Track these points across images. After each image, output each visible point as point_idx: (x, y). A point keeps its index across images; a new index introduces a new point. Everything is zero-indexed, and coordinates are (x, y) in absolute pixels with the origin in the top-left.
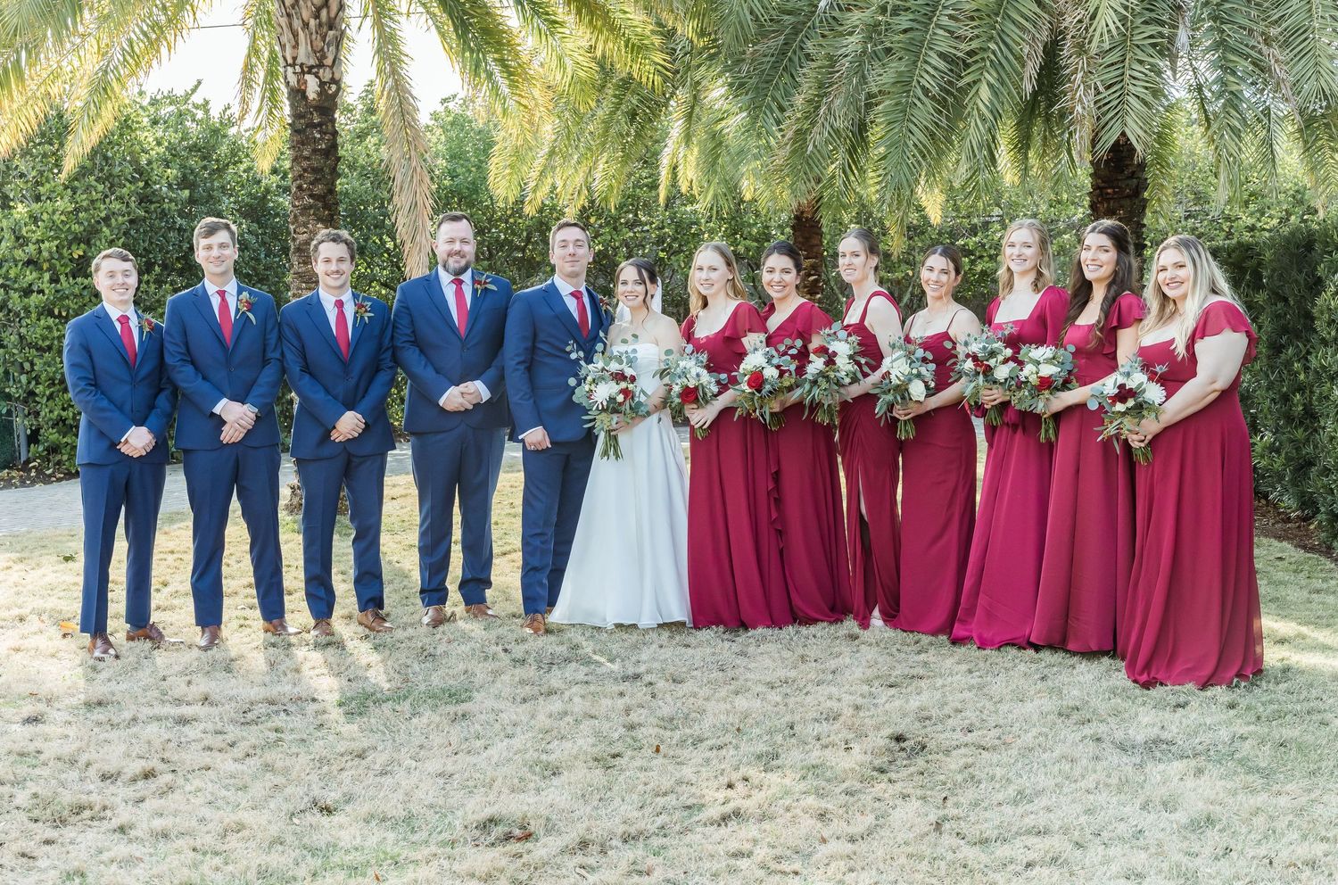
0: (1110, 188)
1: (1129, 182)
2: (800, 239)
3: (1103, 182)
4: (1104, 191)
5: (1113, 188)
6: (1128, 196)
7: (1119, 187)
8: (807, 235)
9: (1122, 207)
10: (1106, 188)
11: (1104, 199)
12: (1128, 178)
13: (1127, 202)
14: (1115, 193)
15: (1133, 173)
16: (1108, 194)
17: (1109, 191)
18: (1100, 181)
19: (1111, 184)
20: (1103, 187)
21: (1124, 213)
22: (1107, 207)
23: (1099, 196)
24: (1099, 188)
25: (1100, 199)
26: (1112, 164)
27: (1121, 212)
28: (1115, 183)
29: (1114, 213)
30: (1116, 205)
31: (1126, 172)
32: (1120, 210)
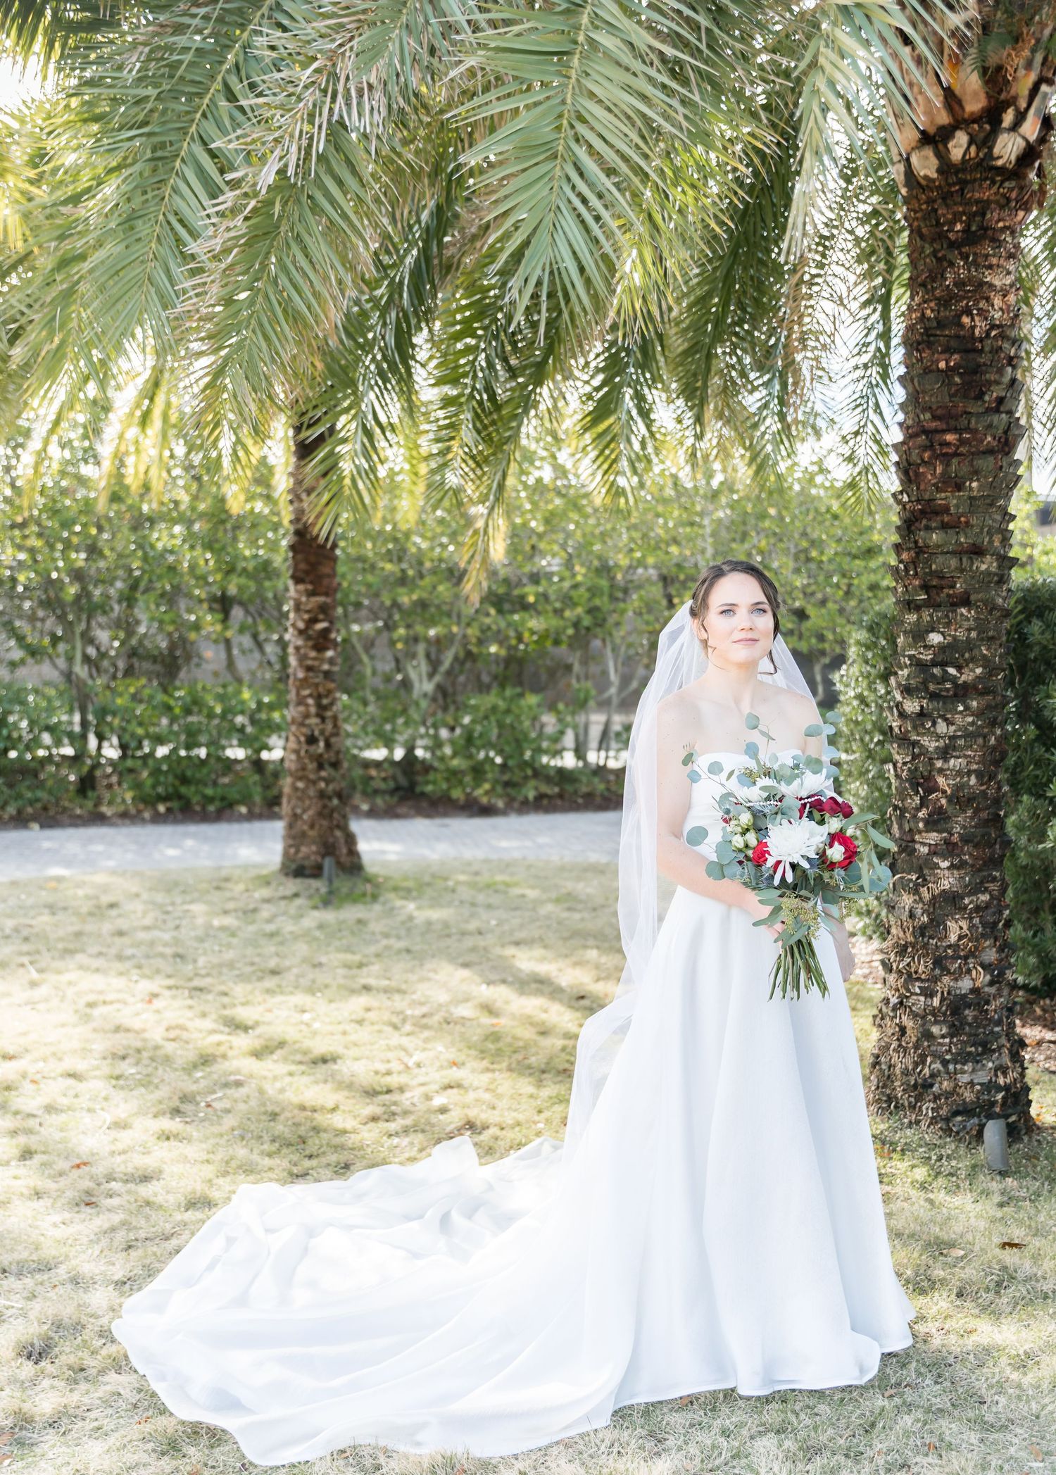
0: (948, 431)
1: (996, 418)
2: (303, 566)
3: (934, 418)
4: (937, 437)
5: (955, 430)
6: (990, 452)
7: (968, 430)
8: (313, 559)
9: (976, 473)
10: (944, 431)
11: (934, 456)
12: (989, 411)
13: (987, 463)
14: (962, 442)
15: (1000, 401)
16: (948, 444)
17: (950, 437)
18: (928, 416)
19: (952, 423)
20: (936, 431)
21: (980, 488)
22: (943, 474)
23: (925, 448)
24: (925, 432)
25: (926, 455)
26: (957, 379)
27: (974, 485)
28: (963, 422)
29: (959, 487)
30: (965, 469)
31: (987, 398)
32: (972, 481)
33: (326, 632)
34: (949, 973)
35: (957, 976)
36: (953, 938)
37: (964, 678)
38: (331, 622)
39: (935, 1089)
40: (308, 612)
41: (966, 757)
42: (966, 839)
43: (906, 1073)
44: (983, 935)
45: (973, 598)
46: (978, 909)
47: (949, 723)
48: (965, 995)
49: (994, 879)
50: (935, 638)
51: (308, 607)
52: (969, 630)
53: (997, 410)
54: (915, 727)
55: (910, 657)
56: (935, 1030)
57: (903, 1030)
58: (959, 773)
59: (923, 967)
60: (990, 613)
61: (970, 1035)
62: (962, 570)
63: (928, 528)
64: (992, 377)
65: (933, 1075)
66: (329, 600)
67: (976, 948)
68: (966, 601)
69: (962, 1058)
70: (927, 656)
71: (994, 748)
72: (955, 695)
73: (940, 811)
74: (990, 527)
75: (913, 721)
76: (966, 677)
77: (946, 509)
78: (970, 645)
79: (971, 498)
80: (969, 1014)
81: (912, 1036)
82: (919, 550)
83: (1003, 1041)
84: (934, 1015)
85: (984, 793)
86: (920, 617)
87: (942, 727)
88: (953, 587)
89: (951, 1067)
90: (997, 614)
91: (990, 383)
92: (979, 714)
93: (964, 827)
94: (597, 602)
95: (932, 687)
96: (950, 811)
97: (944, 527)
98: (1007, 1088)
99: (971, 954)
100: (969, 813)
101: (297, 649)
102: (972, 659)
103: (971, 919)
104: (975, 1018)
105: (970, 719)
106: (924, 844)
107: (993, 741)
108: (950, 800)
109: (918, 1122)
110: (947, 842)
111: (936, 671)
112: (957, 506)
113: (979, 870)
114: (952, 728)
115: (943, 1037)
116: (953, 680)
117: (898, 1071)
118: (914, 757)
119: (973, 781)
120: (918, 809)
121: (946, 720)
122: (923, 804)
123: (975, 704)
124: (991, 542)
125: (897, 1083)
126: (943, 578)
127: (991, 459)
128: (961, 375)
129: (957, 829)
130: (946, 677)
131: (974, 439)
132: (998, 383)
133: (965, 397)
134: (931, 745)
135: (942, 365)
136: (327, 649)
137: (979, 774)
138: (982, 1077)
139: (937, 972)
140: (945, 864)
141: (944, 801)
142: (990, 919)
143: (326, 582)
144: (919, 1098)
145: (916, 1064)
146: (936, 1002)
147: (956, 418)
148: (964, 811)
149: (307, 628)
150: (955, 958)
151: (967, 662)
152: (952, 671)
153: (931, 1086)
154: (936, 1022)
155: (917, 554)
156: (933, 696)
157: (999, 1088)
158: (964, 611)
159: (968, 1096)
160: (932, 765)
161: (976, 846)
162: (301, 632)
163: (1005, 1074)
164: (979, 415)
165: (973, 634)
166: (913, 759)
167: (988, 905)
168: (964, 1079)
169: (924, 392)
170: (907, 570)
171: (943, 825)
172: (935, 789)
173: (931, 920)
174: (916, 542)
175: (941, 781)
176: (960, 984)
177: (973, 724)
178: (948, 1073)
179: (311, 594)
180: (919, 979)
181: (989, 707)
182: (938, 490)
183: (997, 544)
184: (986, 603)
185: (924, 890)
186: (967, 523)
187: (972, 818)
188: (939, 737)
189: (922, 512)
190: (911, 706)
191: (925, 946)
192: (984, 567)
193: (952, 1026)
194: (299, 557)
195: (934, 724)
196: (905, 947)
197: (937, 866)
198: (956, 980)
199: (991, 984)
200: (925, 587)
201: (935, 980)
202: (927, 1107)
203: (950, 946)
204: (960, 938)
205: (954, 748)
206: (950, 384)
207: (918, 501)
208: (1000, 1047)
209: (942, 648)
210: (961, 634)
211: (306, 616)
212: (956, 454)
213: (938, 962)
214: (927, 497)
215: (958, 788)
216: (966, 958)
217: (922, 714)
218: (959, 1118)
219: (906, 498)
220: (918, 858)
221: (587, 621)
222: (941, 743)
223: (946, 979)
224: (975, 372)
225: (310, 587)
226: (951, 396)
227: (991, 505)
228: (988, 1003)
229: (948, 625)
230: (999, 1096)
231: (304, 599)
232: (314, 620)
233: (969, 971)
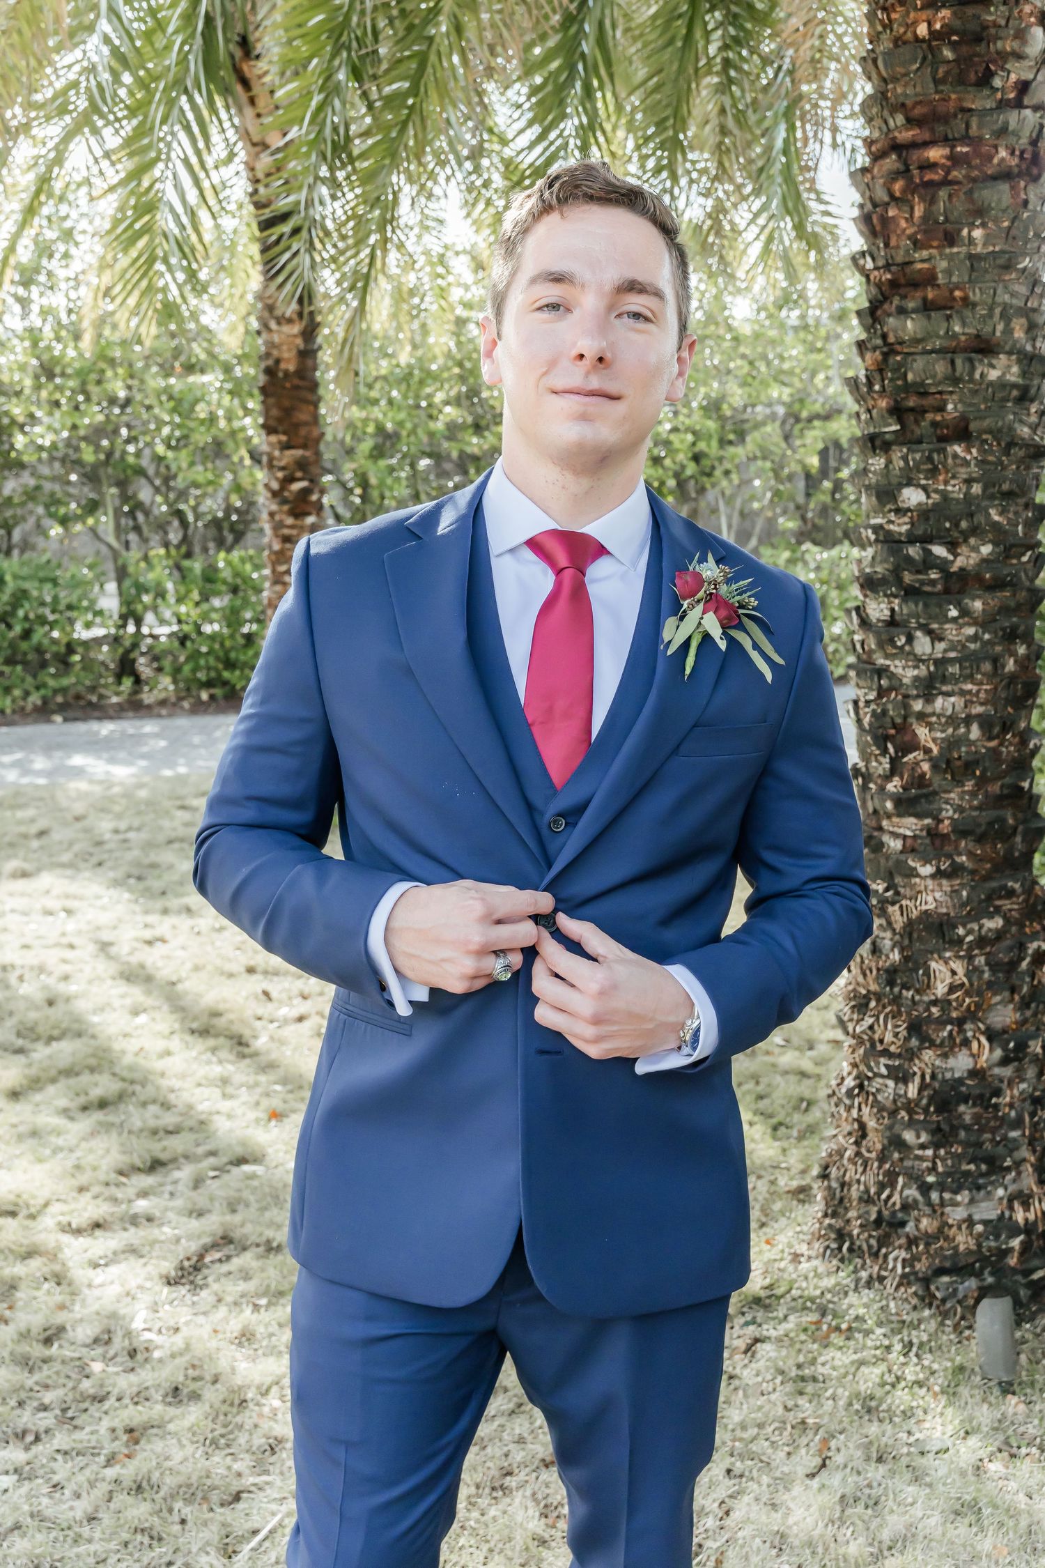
0: (933, 143)
1: (1013, 117)
2: (275, 412)
3: (910, 121)
4: (915, 156)
5: (946, 140)
6: (1005, 175)
7: (966, 138)
8: (286, 403)
9: (980, 213)
10: (926, 144)
11: (911, 188)
12: (1003, 105)
13: (1000, 196)
14: (955, 160)
15: (1024, 84)
16: (932, 166)
17: (935, 154)
18: (900, 119)
19: (940, 129)
20: (913, 145)
21: (988, 239)
22: (926, 218)
23: (894, 176)
24: (896, 147)
25: (898, 187)
26: (948, 54)
27: (977, 233)
28: (958, 126)
29: (951, 239)
30: (960, 205)
31: (997, 82)
32: (972, 226)
33: (306, 492)
34: (932, 1045)
35: (948, 1049)
36: (940, 989)
37: (960, 562)
38: (311, 481)
39: (910, 1228)
40: (283, 469)
41: (963, 693)
42: (961, 831)
43: (867, 1199)
44: (990, 985)
45: (973, 426)
46: (982, 942)
47: (935, 637)
48: (960, 1081)
49: (1011, 893)
50: (912, 497)
51: (282, 463)
52: (969, 481)
53: (1018, 104)
54: (881, 645)
55: (877, 529)
56: (909, 1136)
57: (862, 1131)
58: (952, 720)
59: (891, 1033)
60: (1007, 451)
61: (966, 1144)
62: (955, 381)
63: (902, 311)
64: (1008, 45)
65: (906, 1207)
66: (308, 453)
67: (978, 1006)
68: (962, 433)
69: (956, 1181)
70: (901, 527)
71: (1013, 678)
72: (947, 591)
73: (920, 781)
74: (1005, 307)
75: (878, 634)
76: (965, 559)
77: (930, 279)
78: (970, 507)
79: (971, 257)
80: (966, 1112)
81: (875, 1141)
82: (889, 350)
83: (1024, 1152)
84: (910, 1112)
85: (995, 752)
86: (889, 462)
87: (923, 645)
88: (941, 409)
89: (935, 1196)
90: (1018, 453)
91: (1004, 56)
92: (985, 622)
93: (959, 809)
94: (702, 446)
95: (908, 577)
96: (937, 782)
97: (927, 307)
98: (1029, 1229)
99: (972, 1015)
100: (969, 785)
101: (272, 515)
102: (974, 531)
103: (970, 958)
104: (977, 1118)
105: (971, 631)
106: (895, 835)
107: (1010, 665)
108: (935, 767)
109: (881, 1279)
110: (932, 833)
111: (914, 551)
112: (949, 272)
113: (986, 878)
114: (941, 646)
115: (923, 1147)
116: (943, 565)
117: (855, 1192)
118: (882, 692)
119: (975, 732)
120: (888, 778)
121: (930, 632)
122: (895, 769)
123: (978, 605)
124: (1008, 331)
125: (852, 1214)
126: (925, 394)
127: (1005, 187)
128: (954, 46)
129: (948, 812)
130: (929, 562)
131: (977, 153)
132: (1019, 56)
133: (961, 81)
134: (907, 673)
135: (922, 30)
136: (309, 514)
137: (986, 723)
138: (988, 1210)
139: (914, 1042)
140: (927, 870)
141: (926, 767)
142: (1003, 957)
143: (303, 431)
144: (884, 1241)
145: (882, 1186)
146: (912, 1090)
147: (945, 119)
148: (960, 783)
149: (282, 488)
150: (941, 1022)
151: (966, 536)
152: (939, 551)
153: (903, 1224)
154: (911, 1124)
155: (886, 355)
156: (910, 593)
157: (1014, 1231)
158: (958, 449)
159: (963, 1241)
160: (906, 706)
161: (980, 840)
162: (275, 494)
163: (1026, 1206)
164: (984, 113)
165: (976, 489)
166: (880, 696)
167: (1000, 935)
168: (956, 1214)
169: (895, 79)
170: (870, 383)
171: (923, 805)
172: (913, 746)
173: (906, 959)
174: (884, 337)
175: (922, 733)
176: (951, 1062)
177: (975, 638)
178: (929, 1203)
179: (286, 447)
180: (886, 1053)
181: (1005, 610)
182: (917, 245)
183: (1019, 334)
184: (996, 433)
185: (893, 910)
186: (965, 299)
187: (973, 794)
188: (919, 660)
189: (893, 284)
190: (878, 610)
191: (896, 1000)
192: (994, 375)
193: (936, 1131)
194: (271, 401)
195: (910, 639)
196: (867, 998)
197: (913, 873)
198: (945, 1056)
199: (1004, 1062)
200: (897, 411)
201: (911, 1055)
202: (896, 1256)
203: (935, 1002)
204: (952, 989)
205: (944, 679)
206: (937, 61)
207: (887, 267)
208: (1018, 1164)
209: (924, 513)
210: (955, 489)
211: (280, 475)
212: (946, 182)
213: (915, 1028)
214: (899, 259)
215: (951, 744)
216: (960, 1022)
217: (892, 622)
218: (946, 1279)
219: (869, 265)
220: (888, 857)
221: (691, 469)
222: (922, 671)
223: (928, 1055)
224: (978, 39)
225: (284, 438)
226: (937, 82)
227: (1008, 267)
228: (998, 1093)
229: (933, 473)
230: (1016, 1243)
231: (277, 453)
232: (290, 479)
233: (966, 1043)
